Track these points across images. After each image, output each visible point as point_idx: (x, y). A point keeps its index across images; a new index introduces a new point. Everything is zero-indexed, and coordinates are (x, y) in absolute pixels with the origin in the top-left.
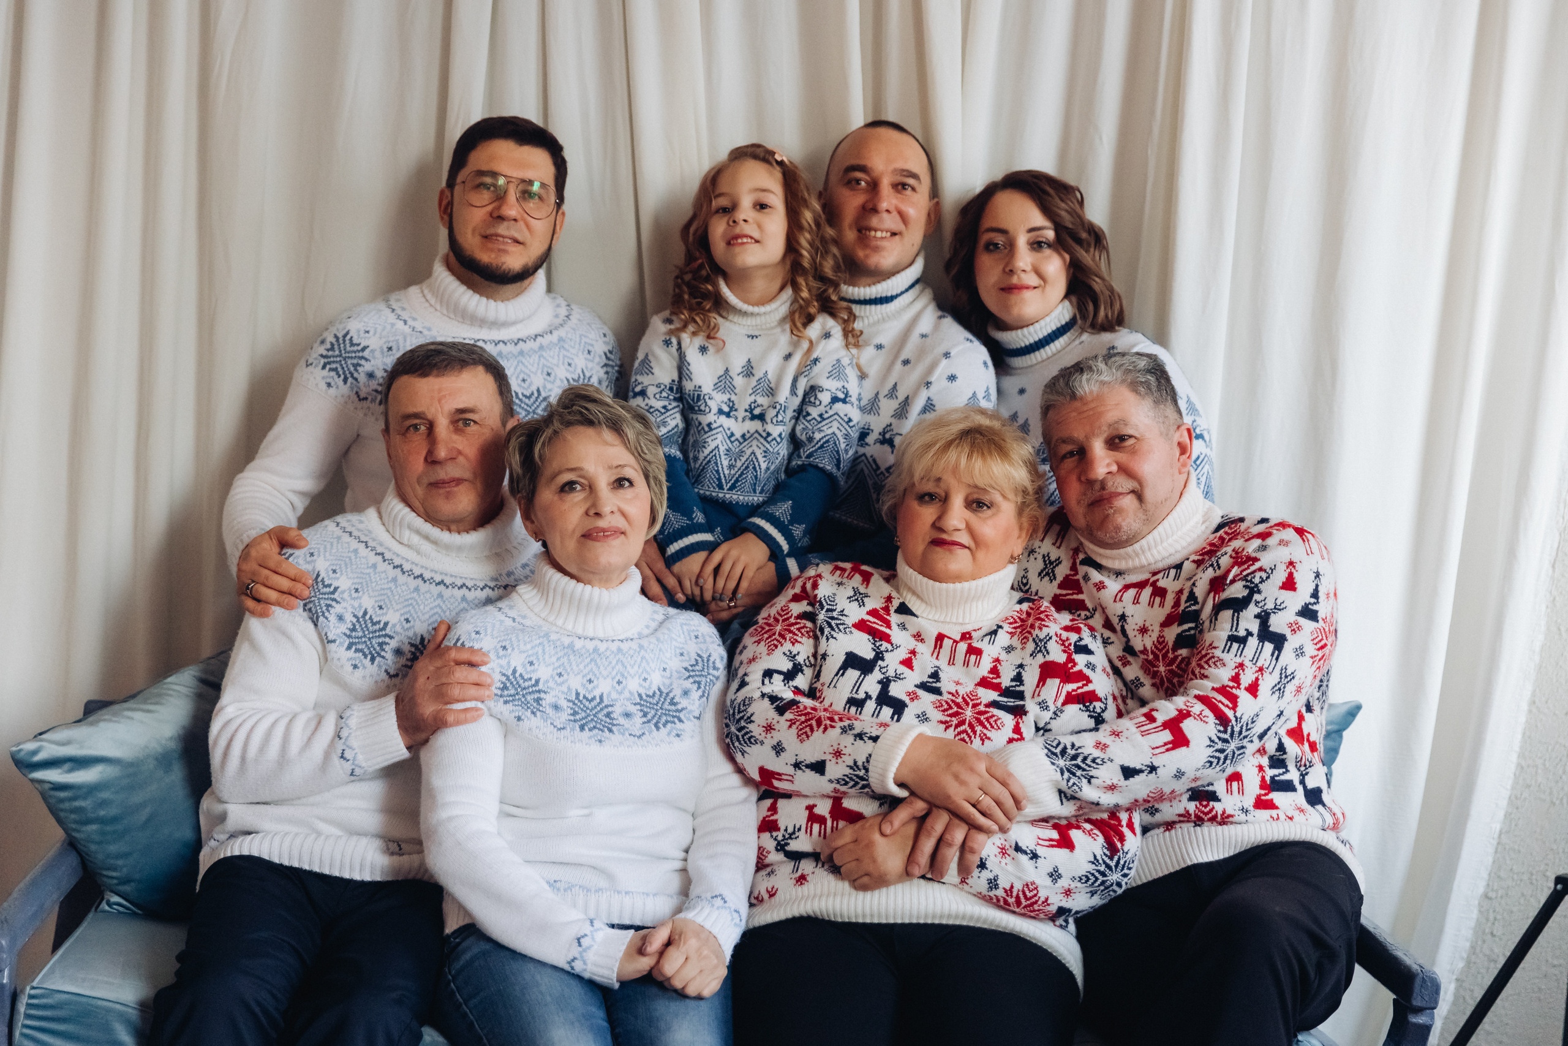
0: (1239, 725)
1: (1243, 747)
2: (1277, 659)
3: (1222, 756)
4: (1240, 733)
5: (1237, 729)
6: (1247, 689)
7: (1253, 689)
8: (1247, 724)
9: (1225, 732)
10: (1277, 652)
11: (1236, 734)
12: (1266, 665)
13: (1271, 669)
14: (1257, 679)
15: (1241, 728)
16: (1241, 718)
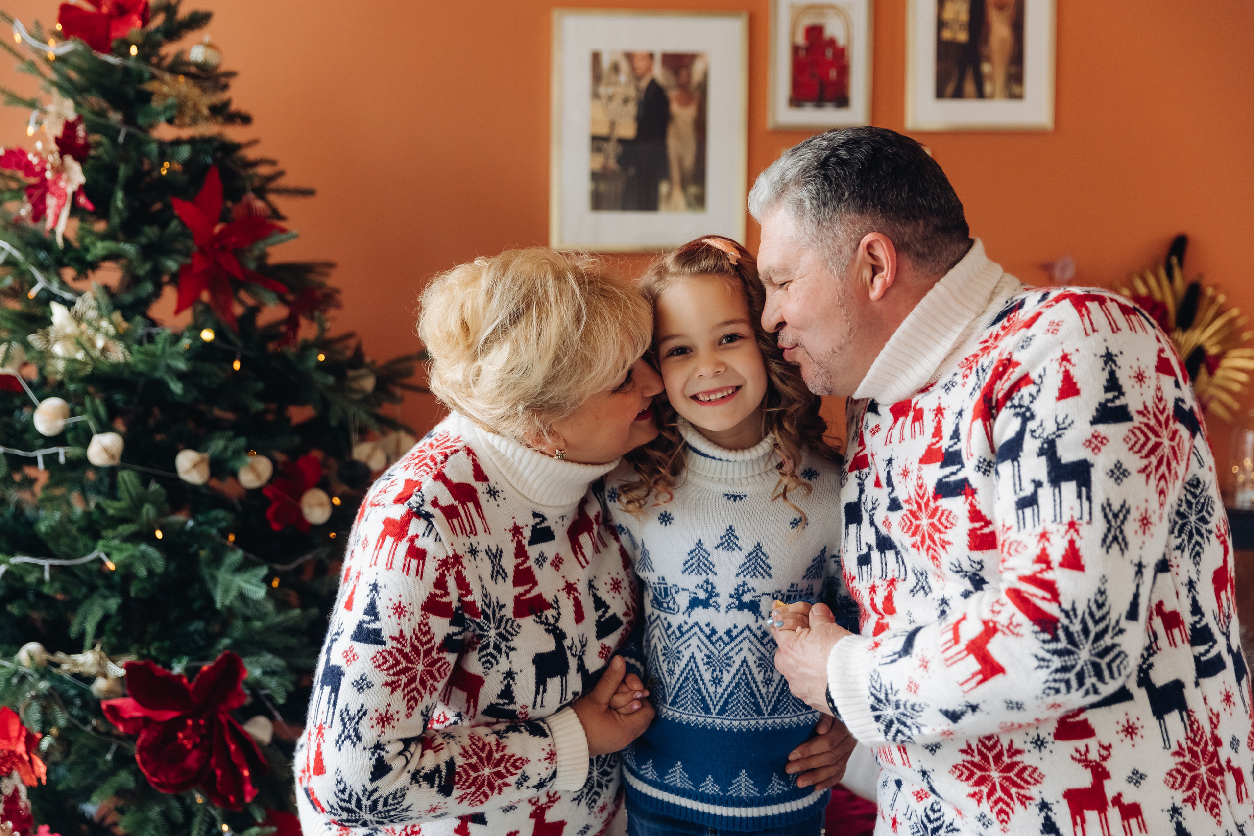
0: (1077, 621)
1: (1107, 650)
2: (1089, 498)
3: (1072, 676)
4: (1086, 631)
5: (1076, 628)
6: (1061, 565)
7: (1073, 560)
8: (1092, 614)
9: (1055, 639)
10: (1084, 490)
11: (1080, 638)
12: (1077, 515)
13: (1086, 517)
14: (1072, 542)
15: (1083, 622)
16: (1074, 609)
